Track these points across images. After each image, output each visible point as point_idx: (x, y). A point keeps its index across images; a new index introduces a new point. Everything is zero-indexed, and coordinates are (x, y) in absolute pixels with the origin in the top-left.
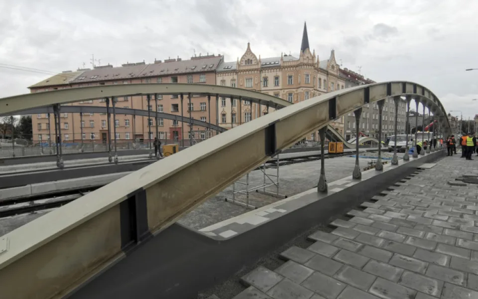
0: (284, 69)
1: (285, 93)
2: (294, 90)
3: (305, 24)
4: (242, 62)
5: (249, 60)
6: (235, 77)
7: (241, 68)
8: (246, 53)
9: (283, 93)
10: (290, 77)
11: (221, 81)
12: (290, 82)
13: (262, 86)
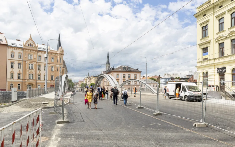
0: (50, 54)
1: (50, 66)
2: (55, 65)
3: (59, 35)
4: (26, 44)
5: (31, 44)
6: (22, 52)
7: (26, 48)
8: (29, 40)
9: (49, 65)
10: (53, 58)
11: (11, 52)
12: (52, 61)
13: (38, 60)
